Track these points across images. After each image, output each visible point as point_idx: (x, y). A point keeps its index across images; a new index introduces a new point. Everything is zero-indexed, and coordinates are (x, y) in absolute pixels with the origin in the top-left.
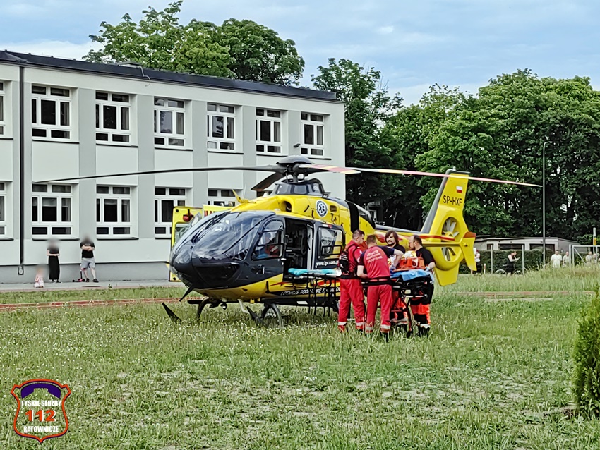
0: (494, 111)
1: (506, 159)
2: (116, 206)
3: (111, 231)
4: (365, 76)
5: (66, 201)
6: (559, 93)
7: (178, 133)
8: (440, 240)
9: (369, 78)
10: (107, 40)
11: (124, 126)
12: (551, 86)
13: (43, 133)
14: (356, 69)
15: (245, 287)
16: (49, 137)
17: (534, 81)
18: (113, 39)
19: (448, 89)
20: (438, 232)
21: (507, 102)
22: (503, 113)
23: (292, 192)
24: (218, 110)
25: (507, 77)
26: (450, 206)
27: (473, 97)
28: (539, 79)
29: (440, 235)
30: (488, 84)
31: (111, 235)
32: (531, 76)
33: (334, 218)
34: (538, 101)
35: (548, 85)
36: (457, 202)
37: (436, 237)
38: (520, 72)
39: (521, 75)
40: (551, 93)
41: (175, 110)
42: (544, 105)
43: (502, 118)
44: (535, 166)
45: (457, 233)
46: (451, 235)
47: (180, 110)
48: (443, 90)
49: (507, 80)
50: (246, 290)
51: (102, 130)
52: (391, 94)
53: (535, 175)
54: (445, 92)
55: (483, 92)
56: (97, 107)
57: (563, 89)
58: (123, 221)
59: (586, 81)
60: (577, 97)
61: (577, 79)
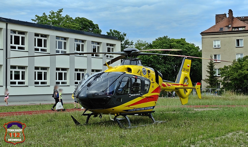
1: (161, 62)
2: (42, 74)
3: (40, 83)
4: (121, 35)
5: (23, 72)
6: (177, 43)
7: (64, 49)
8: (183, 86)
9: (123, 36)
10: (37, 21)
11: (45, 46)
12: (174, 41)
13: (15, 48)
14: (118, 33)
15: (113, 108)
16: (17, 49)
17: (169, 39)
18: (40, 21)
19: (143, 42)
20: (182, 83)
21: (161, 46)
23: (130, 64)
24: (78, 41)
26: (185, 72)
27: (151, 44)
28: (170, 39)
29: (183, 84)
30: (155, 40)
31: (40, 85)
32: (168, 38)
33: (149, 76)
34: (171, 45)
35: (173, 41)
36: (187, 70)
37: (182, 85)
38: (165, 37)
39: (165, 38)
40: (174, 43)
41: (63, 41)
42: (172, 46)
44: (170, 64)
45: (188, 83)
46: (186, 84)
47: (65, 41)
48: (141, 42)
49: (160, 39)
50: (113, 110)
51: (37, 47)
52: (130, 41)
53: (170, 67)
54: (142, 42)
55: (154, 42)
56: (35, 39)
57: (178, 42)
58: (44, 80)
59: (184, 40)
60: (182, 44)
61: (182, 39)
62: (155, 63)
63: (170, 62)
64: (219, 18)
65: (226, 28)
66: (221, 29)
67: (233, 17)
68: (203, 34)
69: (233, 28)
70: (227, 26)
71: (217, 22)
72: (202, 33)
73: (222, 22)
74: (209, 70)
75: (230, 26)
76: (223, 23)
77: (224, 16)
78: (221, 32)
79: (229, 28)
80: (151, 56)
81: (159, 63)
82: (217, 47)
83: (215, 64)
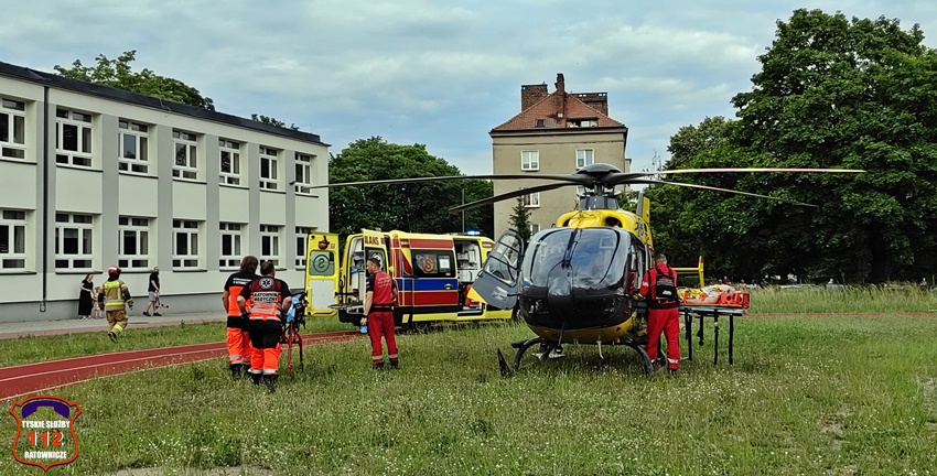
0: (358, 168)
5: (88, 232)
6: (405, 156)
7: (191, 166)
12: (398, 150)
13: (65, 159)
16: (70, 163)
17: (383, 147)
22: (365, 170)
25: (363, 142)
28: (388, 144)
30: (349, 146)
32: (383, 141)
34: (391, 161)
35: (395, 149)
38: (373, 138)
39: (375, 141)
40: (400, 155)
41: (189, 144)
43: (364, 174)
49: (362, 144)
50: (619, 329)
55: (346, 153)
56: (119, 135)
57: (407, 153)
58: (142, 253)
59: (423, 147)
60: (419, 159)
61: (417, 146)
62: (352, 208)
63: (391, 205)
64: (532, 94)
65: (552, 120)
66: (541, 122)
67: (565, 93)
68: (495, 133)
69: (568, 120)
70: (554, 116)
71: (524, 106)
72: (493, 131)
73: (540, 107)
74: (516, 228)
75: (560, 115)
76: (543, 110)
77: (542, 90)
78: (539, 130)
79: (559, 120)
80: (343, 190)
81: (362, 210)
82: (530, 169)
83: (529, 212)
